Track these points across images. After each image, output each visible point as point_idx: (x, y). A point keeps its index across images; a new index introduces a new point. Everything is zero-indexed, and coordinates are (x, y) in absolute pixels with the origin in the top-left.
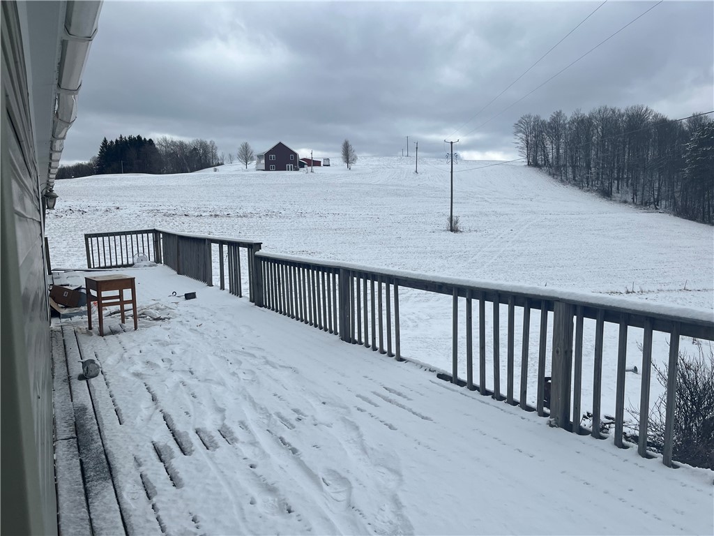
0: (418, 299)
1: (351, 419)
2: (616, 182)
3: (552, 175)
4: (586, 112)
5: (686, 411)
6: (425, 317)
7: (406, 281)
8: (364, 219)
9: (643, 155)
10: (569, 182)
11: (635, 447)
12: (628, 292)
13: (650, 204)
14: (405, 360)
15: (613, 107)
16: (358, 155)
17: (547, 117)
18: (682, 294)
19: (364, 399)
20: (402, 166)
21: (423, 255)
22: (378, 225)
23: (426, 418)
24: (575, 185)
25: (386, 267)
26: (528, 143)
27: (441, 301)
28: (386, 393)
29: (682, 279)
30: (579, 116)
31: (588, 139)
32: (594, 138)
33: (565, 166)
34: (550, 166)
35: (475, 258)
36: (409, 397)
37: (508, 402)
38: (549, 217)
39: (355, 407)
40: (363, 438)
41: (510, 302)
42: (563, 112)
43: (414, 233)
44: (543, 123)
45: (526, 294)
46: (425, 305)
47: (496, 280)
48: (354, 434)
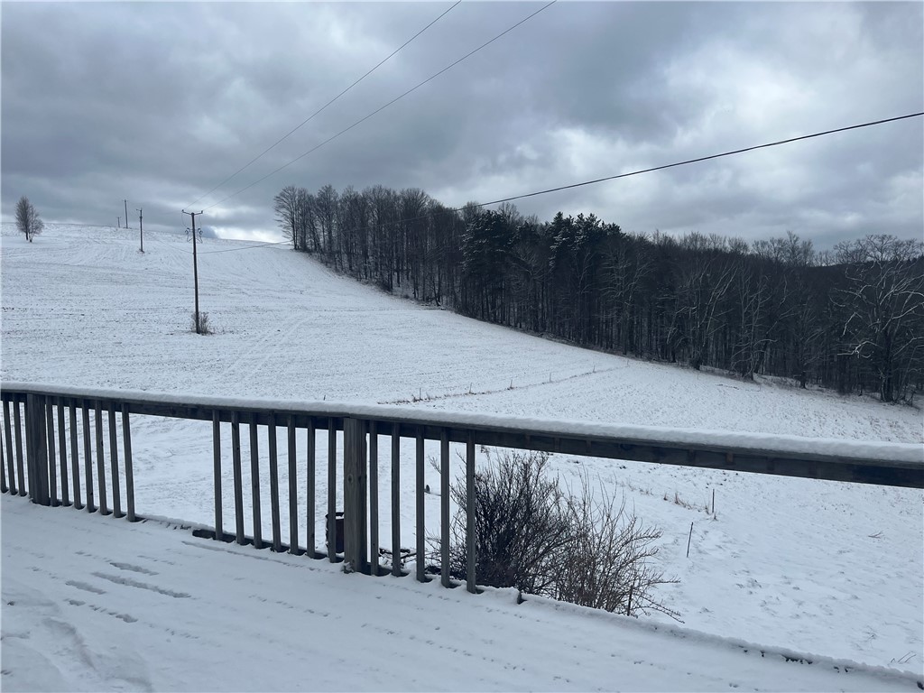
0: (152, 429)
1: (61, 620)
2: (396, 274)
3: (326, 263)
4: (359, 190)
5: (481, 529)
6: (163, 454)
7: (142, 405)
8: (58, 316)
9: (422, 245)
10: (345, 272)
11: (438, 577)
12: (415, 400)
13: (432, 299)
14: (142, 519)
15: (388, 188)
16: (44, 221)
17: (314, 192)
18: (468, 399)
19: (80, 586)
20: (119, 242)
21: (157, 367)
22: (83, 324)
23: (181, 595)
24: (352, 276)
25: (99, 388)
26: (293, 222)
27: (187, 429)
28: (116, 572)
29: (467, 382)
30: (352, 194)
31: (364, 223)
32: (370, 221)
33: (339, 252)
34: (322, 252)
35: (233, 367)
36: (153, 571)
37: (292, 553)
38: (324, 314)
39: (66, 600)
40: (84, 643)
41: (289, 424)
42: (333, 188)
43: (141, 336)
44: (310, 197)
45: (310, 412)
46: (164, 436)
47: (262, 396)
48: (68, 642)
